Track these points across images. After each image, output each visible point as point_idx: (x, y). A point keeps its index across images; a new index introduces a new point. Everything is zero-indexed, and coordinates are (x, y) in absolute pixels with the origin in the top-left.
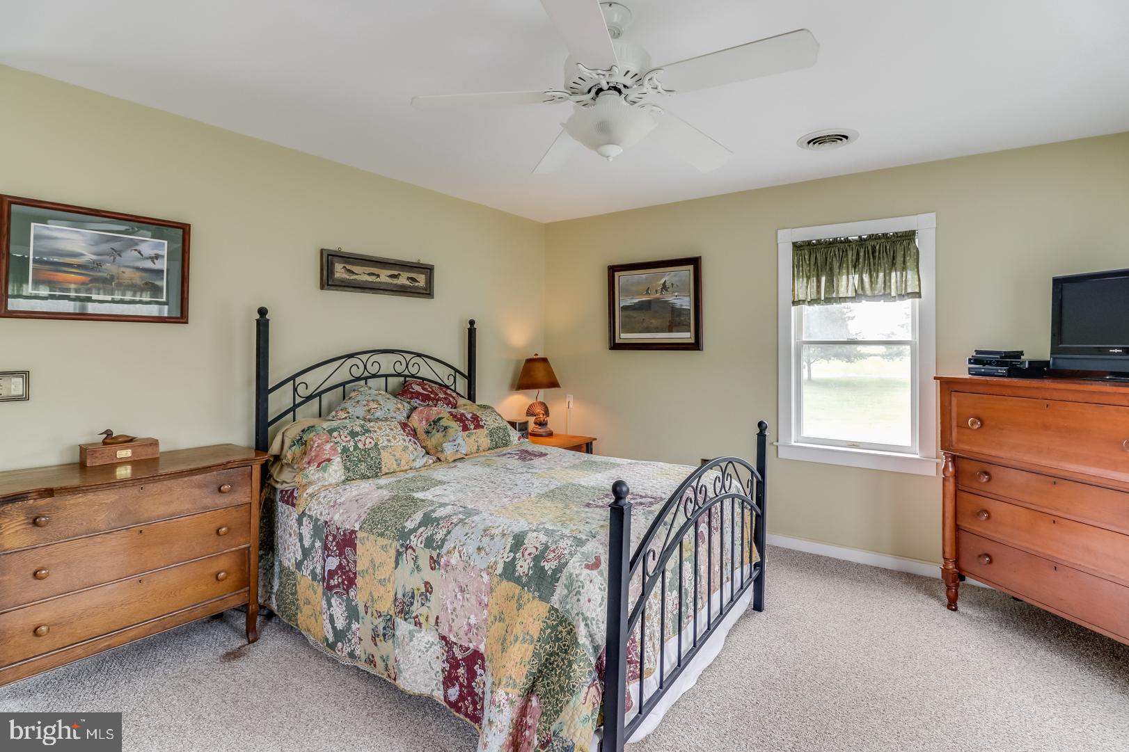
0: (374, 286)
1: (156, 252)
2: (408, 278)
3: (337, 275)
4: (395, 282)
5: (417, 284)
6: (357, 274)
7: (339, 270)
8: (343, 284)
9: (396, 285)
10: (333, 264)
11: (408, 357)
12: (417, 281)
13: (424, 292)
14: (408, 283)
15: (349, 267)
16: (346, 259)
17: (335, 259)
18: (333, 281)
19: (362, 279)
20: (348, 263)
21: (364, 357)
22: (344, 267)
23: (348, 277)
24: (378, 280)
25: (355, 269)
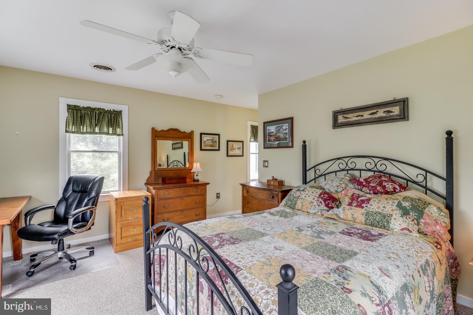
0: (360, 122)
1: (286, 128)
2: (384, 112)
3: (339, 121)
4: (374, 117)
5: (392, 114)
6: (350, 118)
7: (340, 118)
8: (342, 125)
9: (375, 118)
10: (337, 117)
11: (376, 160)
12: (392, 112)
13: (398, 117)
14: (384, 115)
15: (345, 116)
16: (343, 112)
17: (338, 114)
18: (337, 124)
19: (353, 120)
20: (344, 114)
21: (346, 160)
22: (343, 116)
23: (345, 121)
24: (363, 118)
25: (348, 116)
